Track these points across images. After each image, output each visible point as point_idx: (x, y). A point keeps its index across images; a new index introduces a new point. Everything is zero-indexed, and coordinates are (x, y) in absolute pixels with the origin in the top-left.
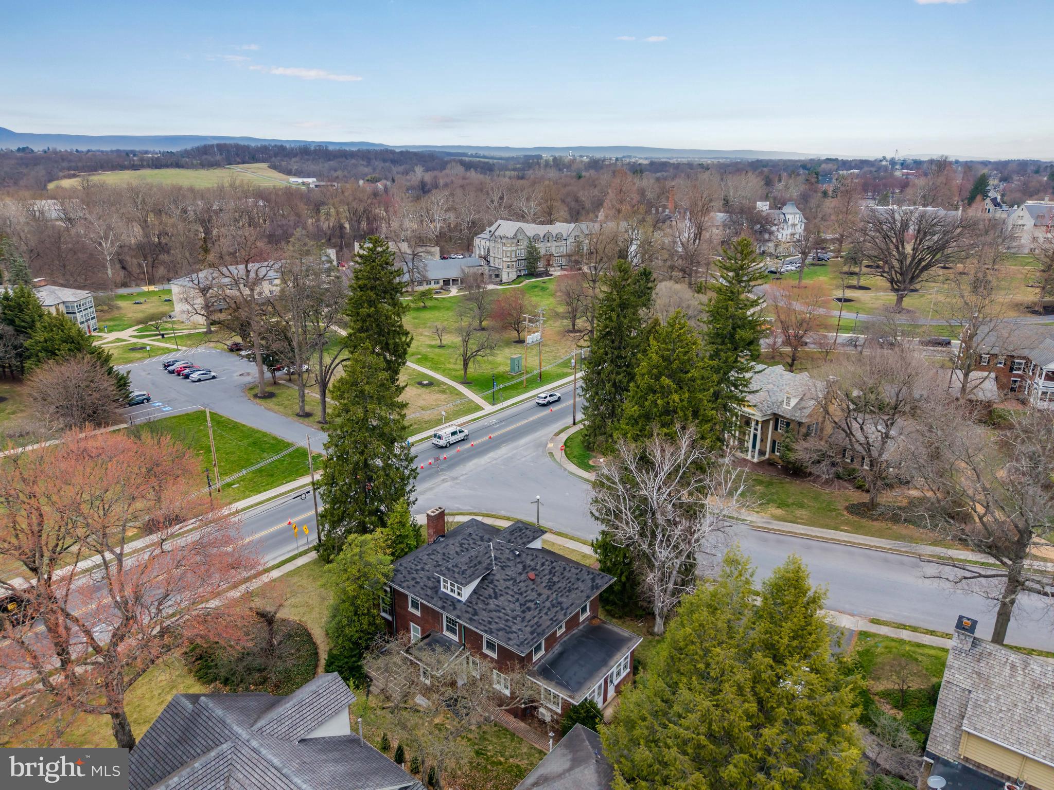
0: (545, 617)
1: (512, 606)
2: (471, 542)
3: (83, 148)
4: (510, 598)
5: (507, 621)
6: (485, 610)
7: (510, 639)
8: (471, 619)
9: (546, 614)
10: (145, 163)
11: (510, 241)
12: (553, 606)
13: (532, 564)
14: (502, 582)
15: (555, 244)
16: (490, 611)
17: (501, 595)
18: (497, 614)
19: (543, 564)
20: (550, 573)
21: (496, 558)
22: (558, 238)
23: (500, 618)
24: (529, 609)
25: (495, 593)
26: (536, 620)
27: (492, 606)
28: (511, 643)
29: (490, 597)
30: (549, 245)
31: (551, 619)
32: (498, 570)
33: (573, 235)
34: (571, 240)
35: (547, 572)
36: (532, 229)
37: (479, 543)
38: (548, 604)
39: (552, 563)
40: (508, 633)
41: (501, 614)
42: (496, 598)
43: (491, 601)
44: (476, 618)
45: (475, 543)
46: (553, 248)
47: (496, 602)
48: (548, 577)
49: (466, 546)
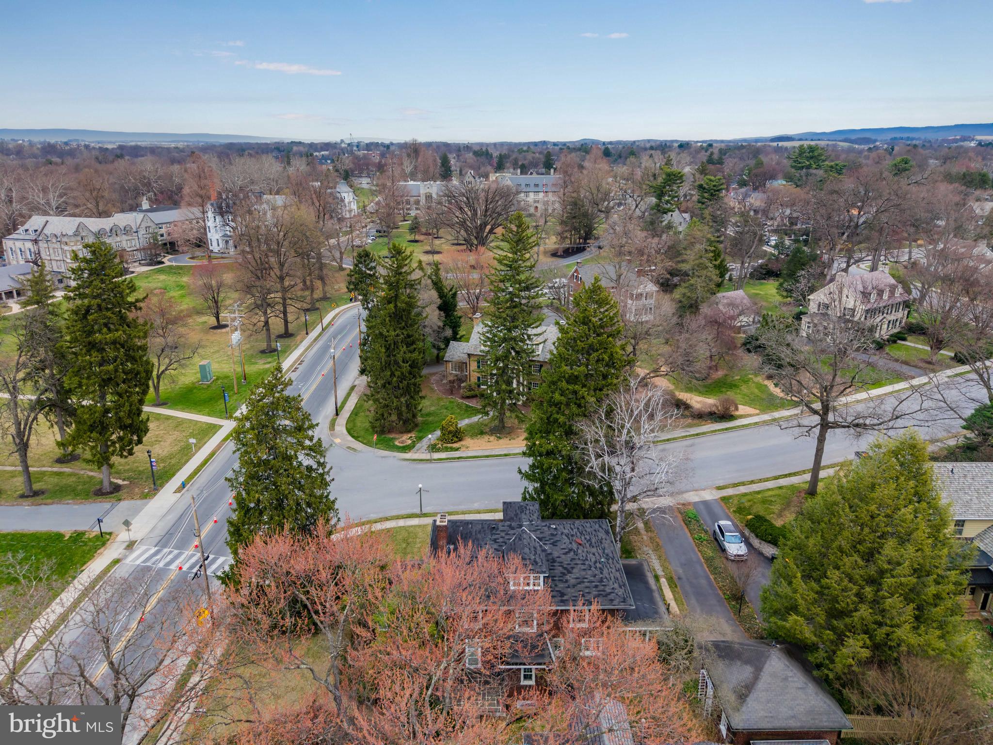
0: (613, 571)
1: (590, 572)
2: (503, 534)
4: (583, 567)
5: (596, 586)
6: (568, 587)
7: (612, 600)
8: (562, 601)
9: (610, 567)
11: (73, 239)
13: (567, 531)
14: (563, 556)
15: (125, 237)
16: (574, 586)
17: (573, 568)
18: (583, 585)
21: (540, 539)
22: (127, 231)
23: (587, 587)
24: (601, 569)
25: (565, 569)
26: (612, 575)
27: (572, 581)
28: (615, 602)
29: (564, 574)
30: (118, 239)
32: (550, 548)
33: (144, 225)
34: (142, 232)
36: (94, 224)
37: (512, 532)
40: (606, 596)
41: (587, 584)
42: (570, 572)
43: (568, 577)
44: (565, 598)
45: (507, 534)
46: (124, 242)
47: (573, 576)
49: (501, 540)
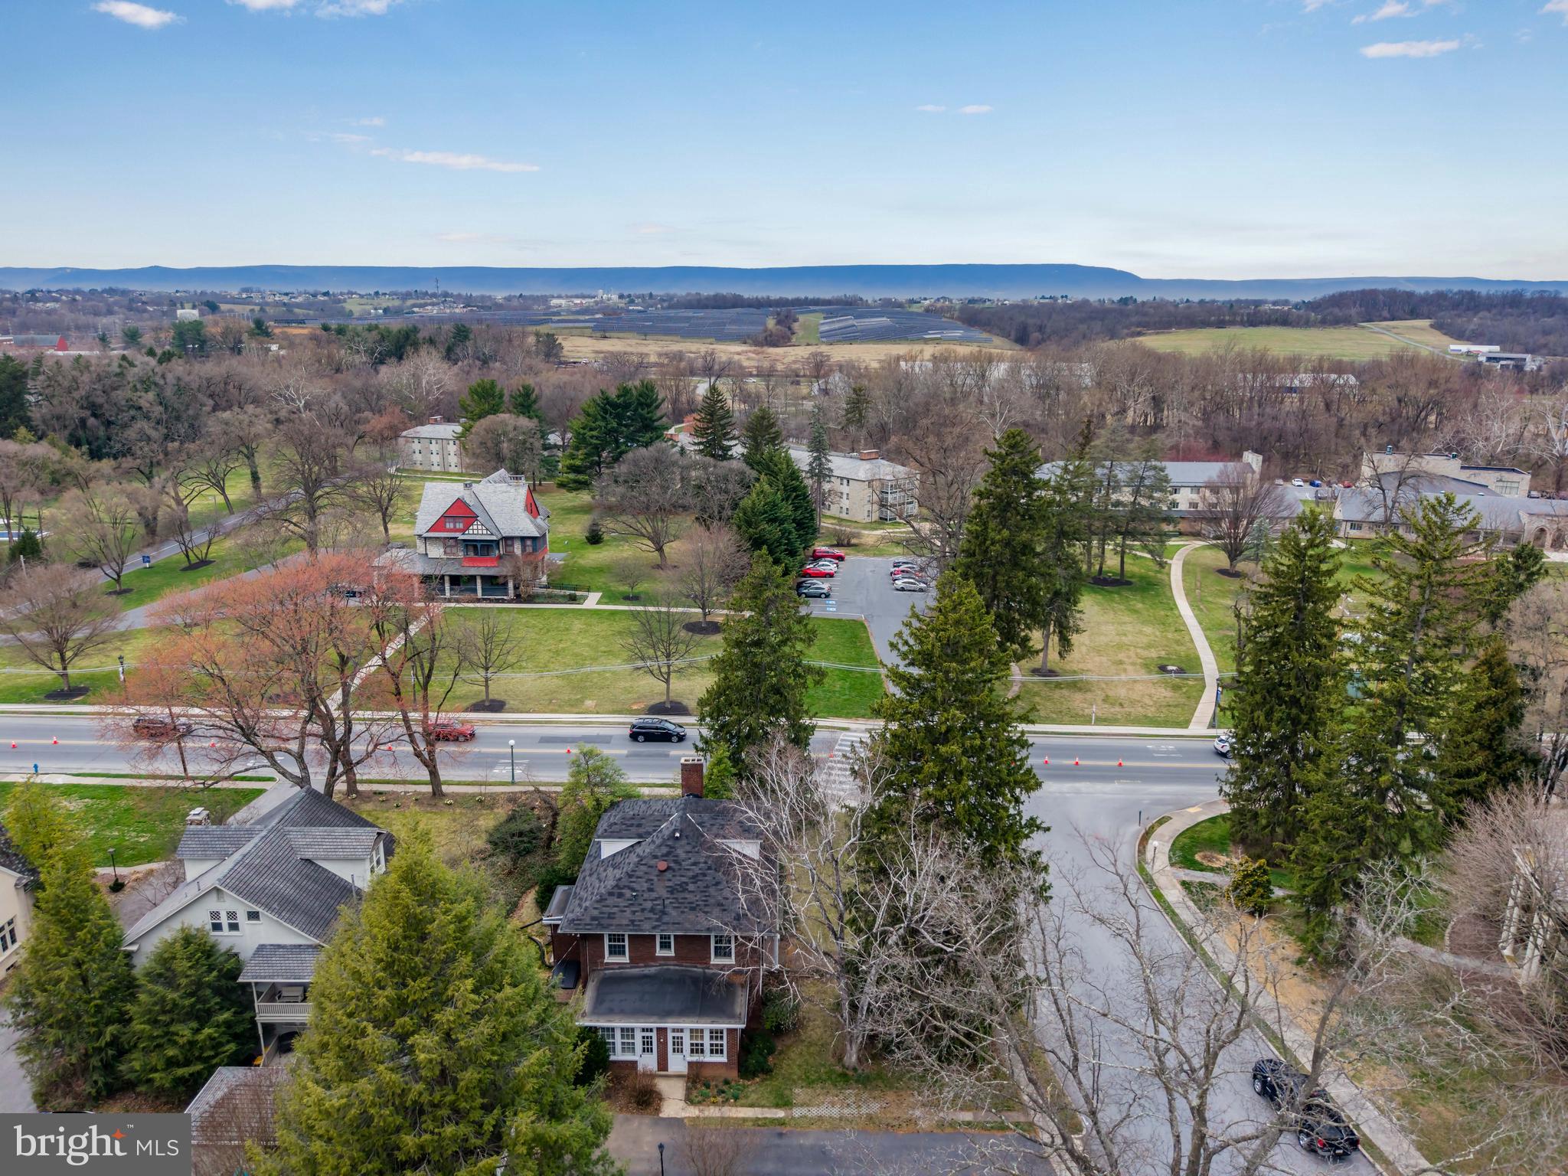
0: (628, 914)
1: (610, 882)
3: (1195, 298)
4: (618, 874)
9: (634, 912)
10: (1238, 319)
12: (652, 910)
13: (683, 855)
19: (695, 864)
20: (694, 877)
23: (593, 888)
24: (620, 895)
26: (615, 910)
31: (633, 921)
35: (691, 874)
38: (649, 905)
39: (709, 868)
40: (578, 905)
48: (684, 879)
